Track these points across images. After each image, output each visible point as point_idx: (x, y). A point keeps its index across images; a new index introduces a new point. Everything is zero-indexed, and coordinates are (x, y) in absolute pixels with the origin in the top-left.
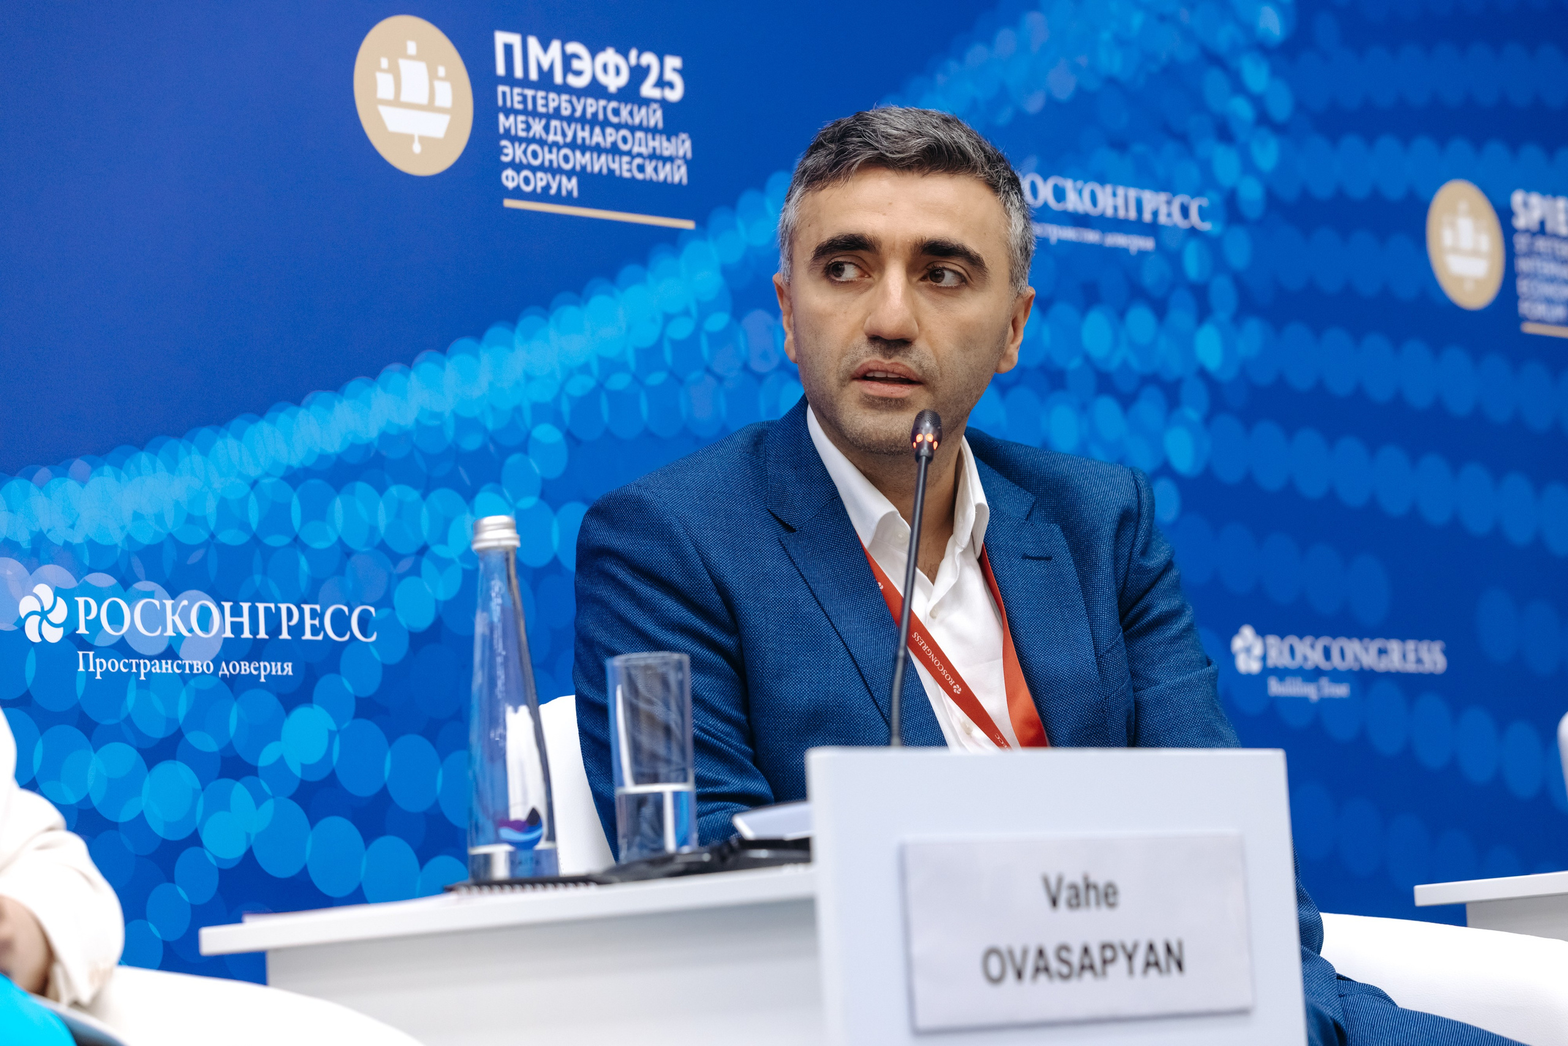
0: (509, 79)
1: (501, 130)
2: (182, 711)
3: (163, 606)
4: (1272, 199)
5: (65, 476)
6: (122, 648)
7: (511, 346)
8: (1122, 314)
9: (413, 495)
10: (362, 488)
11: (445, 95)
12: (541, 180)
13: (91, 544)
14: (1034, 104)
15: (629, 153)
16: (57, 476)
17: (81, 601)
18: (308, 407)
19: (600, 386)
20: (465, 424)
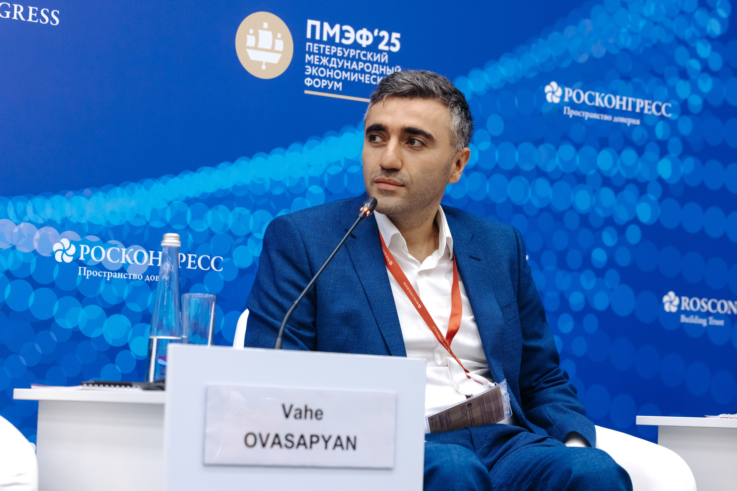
0: (313, 40)
1: (306, 61)
2: (126, 293)
3: (121, 251)
4: (706, 104)
5: (80, 195)
6: (100, 267)
7: (301, 152)
8: (619, 153)
9: (247, 212)
10: (222, 207)
11: (280, 45)
12: (324, 83)
13: (90, 224)
14: (583, 59)
15: (370, 73)
16: (77, 195)
17: (82, 246)
18: (199, 173)
19: (345, 171)
20: (275, 184)
